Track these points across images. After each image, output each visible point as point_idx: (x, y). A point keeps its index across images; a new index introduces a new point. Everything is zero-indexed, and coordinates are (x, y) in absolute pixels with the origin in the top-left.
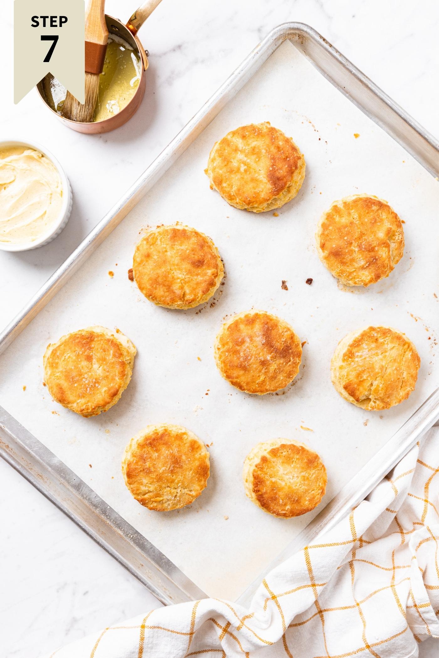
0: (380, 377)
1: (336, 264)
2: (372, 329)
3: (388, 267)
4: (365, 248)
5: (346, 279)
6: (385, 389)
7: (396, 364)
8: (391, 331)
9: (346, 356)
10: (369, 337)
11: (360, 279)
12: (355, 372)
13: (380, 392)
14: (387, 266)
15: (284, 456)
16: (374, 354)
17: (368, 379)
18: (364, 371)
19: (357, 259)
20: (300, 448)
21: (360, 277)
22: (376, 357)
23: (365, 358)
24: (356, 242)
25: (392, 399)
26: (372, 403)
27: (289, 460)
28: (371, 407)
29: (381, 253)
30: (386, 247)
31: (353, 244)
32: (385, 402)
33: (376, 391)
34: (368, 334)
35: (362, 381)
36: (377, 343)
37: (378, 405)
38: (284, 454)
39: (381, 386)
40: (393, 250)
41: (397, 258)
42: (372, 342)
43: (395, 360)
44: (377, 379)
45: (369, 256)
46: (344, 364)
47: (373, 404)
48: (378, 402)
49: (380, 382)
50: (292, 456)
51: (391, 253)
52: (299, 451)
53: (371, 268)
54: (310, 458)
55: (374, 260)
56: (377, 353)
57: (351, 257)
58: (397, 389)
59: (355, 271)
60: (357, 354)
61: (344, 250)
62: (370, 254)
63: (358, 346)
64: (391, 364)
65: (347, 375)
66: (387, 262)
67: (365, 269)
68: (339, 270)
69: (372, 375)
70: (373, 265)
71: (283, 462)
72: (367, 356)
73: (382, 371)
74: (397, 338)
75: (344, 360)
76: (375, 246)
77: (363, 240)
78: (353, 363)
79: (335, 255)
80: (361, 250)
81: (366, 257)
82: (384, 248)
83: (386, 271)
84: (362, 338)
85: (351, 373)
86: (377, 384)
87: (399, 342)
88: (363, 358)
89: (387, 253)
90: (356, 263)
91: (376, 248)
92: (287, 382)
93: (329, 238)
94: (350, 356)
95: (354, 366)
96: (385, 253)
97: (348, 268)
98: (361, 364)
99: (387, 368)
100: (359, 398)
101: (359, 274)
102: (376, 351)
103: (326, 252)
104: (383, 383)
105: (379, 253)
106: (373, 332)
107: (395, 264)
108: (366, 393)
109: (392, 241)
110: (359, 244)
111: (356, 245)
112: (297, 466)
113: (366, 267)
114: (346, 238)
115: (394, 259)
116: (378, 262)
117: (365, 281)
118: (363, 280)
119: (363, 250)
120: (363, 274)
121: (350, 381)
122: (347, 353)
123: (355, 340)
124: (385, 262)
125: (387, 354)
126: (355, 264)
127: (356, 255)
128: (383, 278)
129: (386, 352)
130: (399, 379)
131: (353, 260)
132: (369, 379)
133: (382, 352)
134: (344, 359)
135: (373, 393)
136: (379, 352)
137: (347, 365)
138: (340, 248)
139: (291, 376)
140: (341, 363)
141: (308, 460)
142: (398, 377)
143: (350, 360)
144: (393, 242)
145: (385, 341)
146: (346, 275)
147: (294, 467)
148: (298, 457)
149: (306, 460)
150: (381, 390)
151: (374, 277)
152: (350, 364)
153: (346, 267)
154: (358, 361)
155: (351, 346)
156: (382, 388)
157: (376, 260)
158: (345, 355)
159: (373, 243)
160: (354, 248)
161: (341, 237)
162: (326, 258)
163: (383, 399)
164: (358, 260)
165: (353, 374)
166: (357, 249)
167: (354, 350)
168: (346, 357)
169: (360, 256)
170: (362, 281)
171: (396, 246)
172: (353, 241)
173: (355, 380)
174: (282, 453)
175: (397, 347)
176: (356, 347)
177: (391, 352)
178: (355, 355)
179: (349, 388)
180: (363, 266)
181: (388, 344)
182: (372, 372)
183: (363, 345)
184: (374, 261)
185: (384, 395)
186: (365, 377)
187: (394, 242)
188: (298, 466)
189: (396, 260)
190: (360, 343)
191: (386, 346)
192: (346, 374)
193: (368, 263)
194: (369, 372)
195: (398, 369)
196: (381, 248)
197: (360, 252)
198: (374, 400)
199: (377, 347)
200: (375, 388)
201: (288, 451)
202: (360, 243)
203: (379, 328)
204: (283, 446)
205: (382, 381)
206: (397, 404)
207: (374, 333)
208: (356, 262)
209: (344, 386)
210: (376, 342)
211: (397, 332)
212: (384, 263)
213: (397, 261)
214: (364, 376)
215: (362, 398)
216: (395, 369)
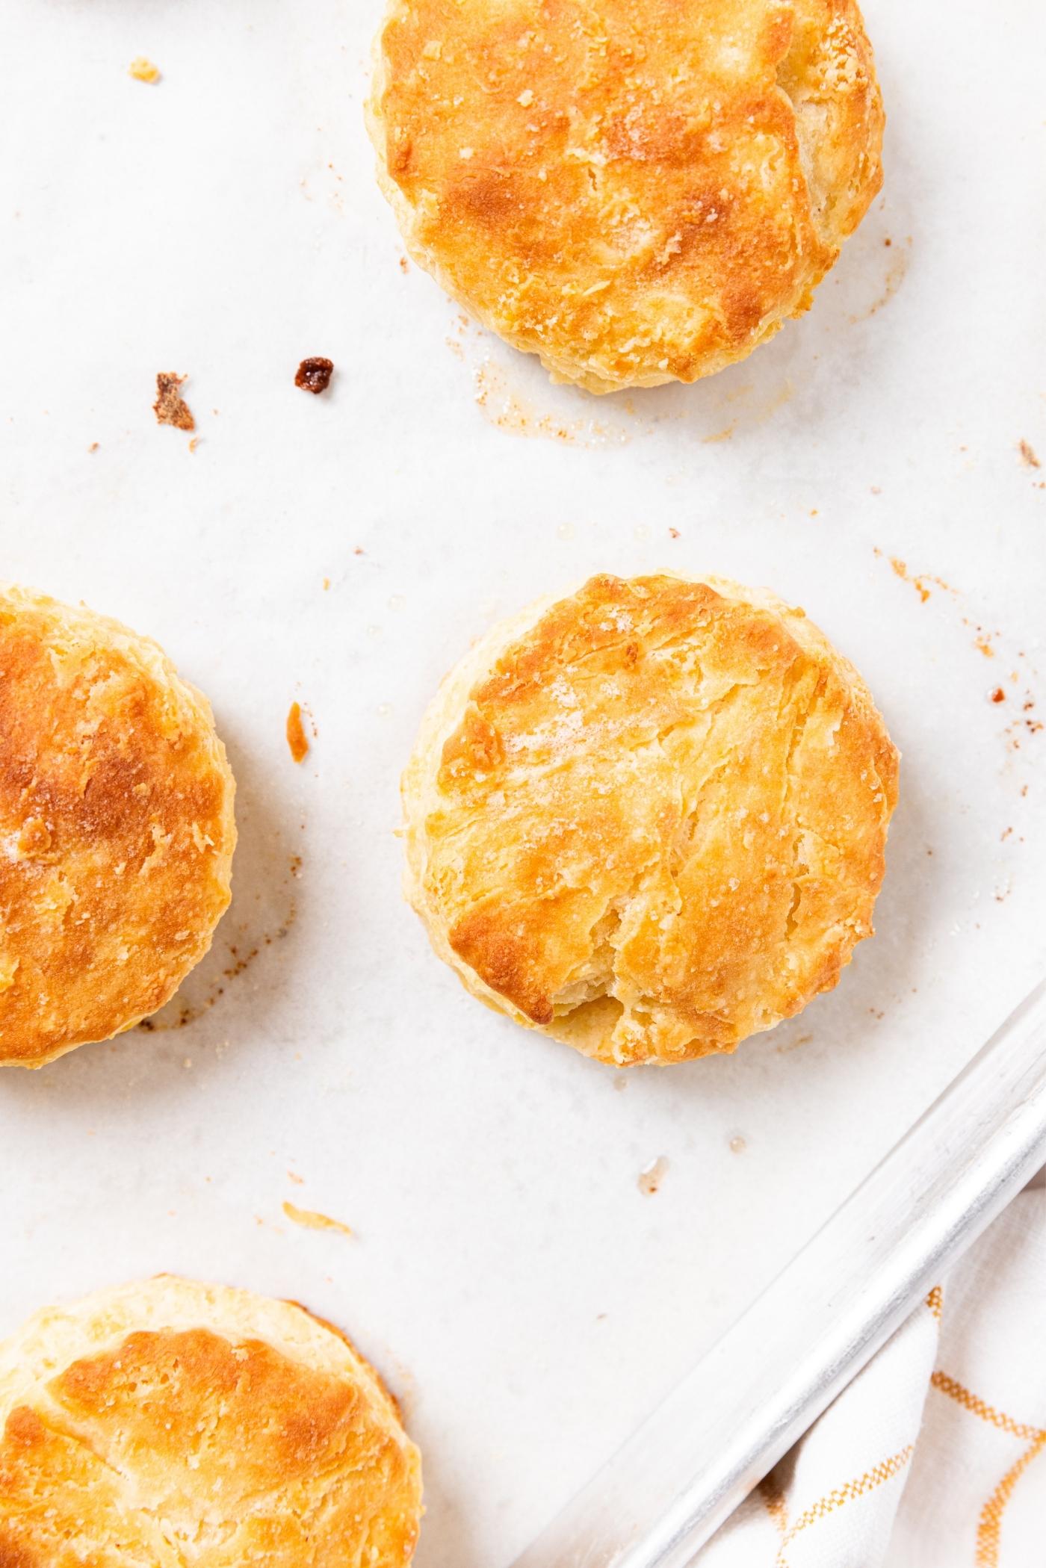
0: (657, 874)
1: (492, 262)
2: (606, 590)
3: (799, 250)
4: (645, 147)
5: (565, 351)
6: (694, 938)
7: (752, 793)
8: (714, 595)
9: (454, 758)
10: (588, 637)
11: (645, 334)
12: (515, 848)
13: (665, 959)
14: (794, 246)
15: (146, 1408)
16: (620, 740)
17: (587, 890)
18: (563, 841)
19: (610, 215)
20: (242, 1355)
21: (642, 327)
22: (632, 755)
23: (567, 767)
24: (587, 117)
25: (741, 995)
26: (628, 1026)
27: (174, 1427)
28: (624, 1049)
29: (748, 167)
30: (769, 128)
31: (574, 126)
32: (699, 1017)
33: (642, 955)
34: (581, 622)
35: (557, 901)
36: (636, 671)
37: (664, 1034)
38: (144, 1391)
39: (667, 923)
40: (818, 149)
41: (848, 198)
42: (607, 667)
43: (744, 767)
44: (645, 884)
45: (673, 190)
46: (448, 805)
47: (636, 1029)
48: (659, 1017)
49: (660, 899)
50: (186, 1405)
51: (804, 159)
52: (232, 1372)
53: (699, 262)
54: (301, 1409)
55: (705, 211)
56: (635, 732)
57: (573, 209)
58: (764, 935)
59: (607, 292)
60: (521, 741)
61: (528, 173)
62: (678, 181)
63: (525, 692)
64: (723, 791)
65: (468, 872)
66: (785, 215)
67: (663, 272)
68: (517, 294)
69: (609, 866)
70: (708, 247)
71: (139, 1443)
72: (581, 750)
73: (665, 834)
74: (751, 634)
75: (447, 782)
76: (707, 129)
77: (631, 99)
78: (497, 799)
79: (480, 212)
80: (623, 157)
81: (661, 201)
82: (760, 138)
83: (791, 275)
84: (547, 648)
85: (490, 855)
86: (641, 916)
87: (763, 660)
88: (558, 762)
89: (780, 164)
90: (610, 244)
91: (714, 141)
92: (162, 972)
93: (430, 110)
94: (481, 754)
95: (505, 817)
96: (772, 168)
97: (566, 276)
98: (544, 801)
99: (701, 816)
100: (543, 1000)
101: (636, 307)
102: (629, 721)
103: (429, 197)
104: (678, 905)
105: (734, 168)
106: (612, 610)
107: (844, 232)
108: (586, 971)
109: (806, 97)
110: (608, 123)
111: (592, 131)
112: (223, 1461)
113: (664, 258)
114: (525, 98)
115: (832, 202)
116: (737, 221)
117: (673, 346)
118: (661, 344)
119: (637, 155)
120: (658, 305)
121: (484, 908)
122: (463, 740)
123: (507, 659)
124: (779, 217)
125: (697, 733)
126: (599, 247)
127: (599, 195)
128: (776, 315)
129: (687, 721)
130: (773, 876)
131: (585, 227)
132: (594, 886)
133: (668, 722)
134: (449, 776)
135: (627, 969)
136: (645, 724)
137: (465, 808)
138: (504, 164)
139: (180, 936)
140: (430, 800)
141: (290, 1424)
142: (768, 867)
143: (480, 777)
144: (810, 101)
145: (683, 660)
146: (559, 324)
147: (208, 1470)
148: (224, 1410)
149: (273, 1427)
150: (672, 950)
151: (721, 317)
152: (480, 804)
153: (550, 275)
154: (526, 784)
155: (485, 696)
156: (677, 940)
157: (723, 209)
158: (451, 753)
159: (689, 108)
160: (579, 153)
161: (501, 97)
162: (435, 234)
163: (688, 999)
164: (614, 221)
165: (508, 858)
166: (599, 159)
167: (503, 720)
168: (460, 762)
169: (626, 195)
170: (657, 348)
171: (834, 125)
172: (572, 111)
173: (517, 897)
174: (133, 1387)
175: (754, 692)
176: (510, 699)
177: (722, 719)
178: (506, 747)
179: (479, 944)
180: (652, 259)
181: (701, 676)
182: (611, 842)
183: (554, 686)
184: (712, 217)
185: (691, 977)
186: (569, 877)
187: (819, 102)
188: (230, 1459)
189: (842, 207)
190: (536, 677)
191: (687, 688)
192: (460, 864)
193: (678, 237)
194: (593, 847)
195: (765, 818)
196: (744, 139)
197: (619, 169)
198: (640, 1009)
199: (637, 698)
200: (635, 940)
201: (165, 1379)
202: (615, 115)
203: (644, 582)
204: (142, 1344)
205: (670, 893)
206: (774, 1023)
207: (613, 615)
208: (608, 239)
209: (452, 933)
210: (627, 666)
211: (748, 598)
212: (769, 228)
213: (855, 215)
214: (565, 872)
215: (560, 995)
216: (745, 822)
